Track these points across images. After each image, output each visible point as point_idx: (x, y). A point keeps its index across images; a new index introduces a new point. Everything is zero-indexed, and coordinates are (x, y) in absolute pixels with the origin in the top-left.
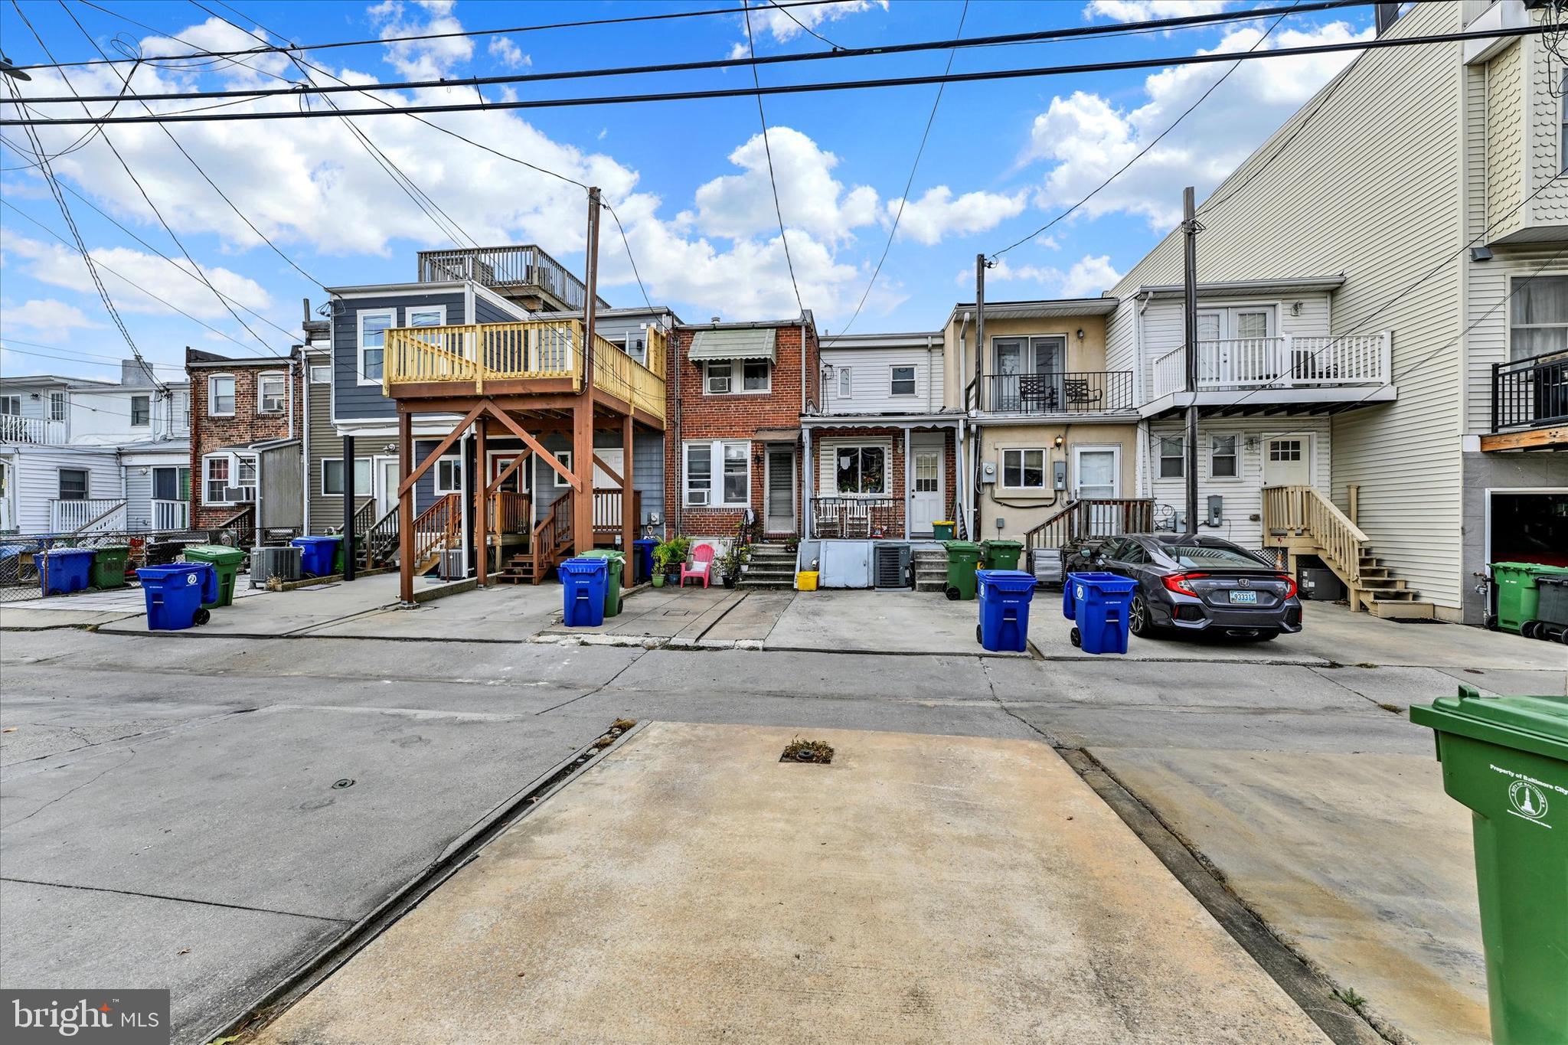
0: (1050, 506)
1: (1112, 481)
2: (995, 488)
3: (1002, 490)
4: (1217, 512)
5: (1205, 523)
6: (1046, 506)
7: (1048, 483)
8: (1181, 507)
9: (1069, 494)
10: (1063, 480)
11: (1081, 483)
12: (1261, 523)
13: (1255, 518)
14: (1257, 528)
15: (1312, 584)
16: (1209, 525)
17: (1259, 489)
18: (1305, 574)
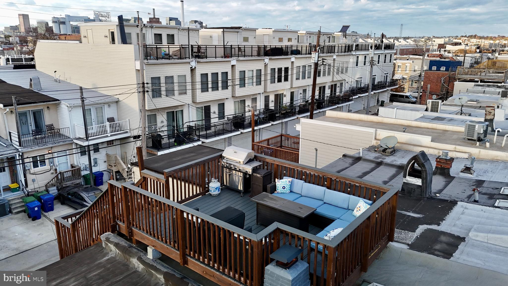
0: (49, 171)
1: (67, 160)
2: (30, 170)
3: (33, 170)
4: (96, 163)
5: (93, 166)
6: (48, 171)
7: (48, 164)
8: (87, 163)
9: (55, 166)
10: (53, 163)
11: (58, 162)
12: (106, 163)
13: (105, 162)
14: (106, 164)
15: (119, 177)
16: (94, 166)
17: (105, 154)
18: (117, 175)
